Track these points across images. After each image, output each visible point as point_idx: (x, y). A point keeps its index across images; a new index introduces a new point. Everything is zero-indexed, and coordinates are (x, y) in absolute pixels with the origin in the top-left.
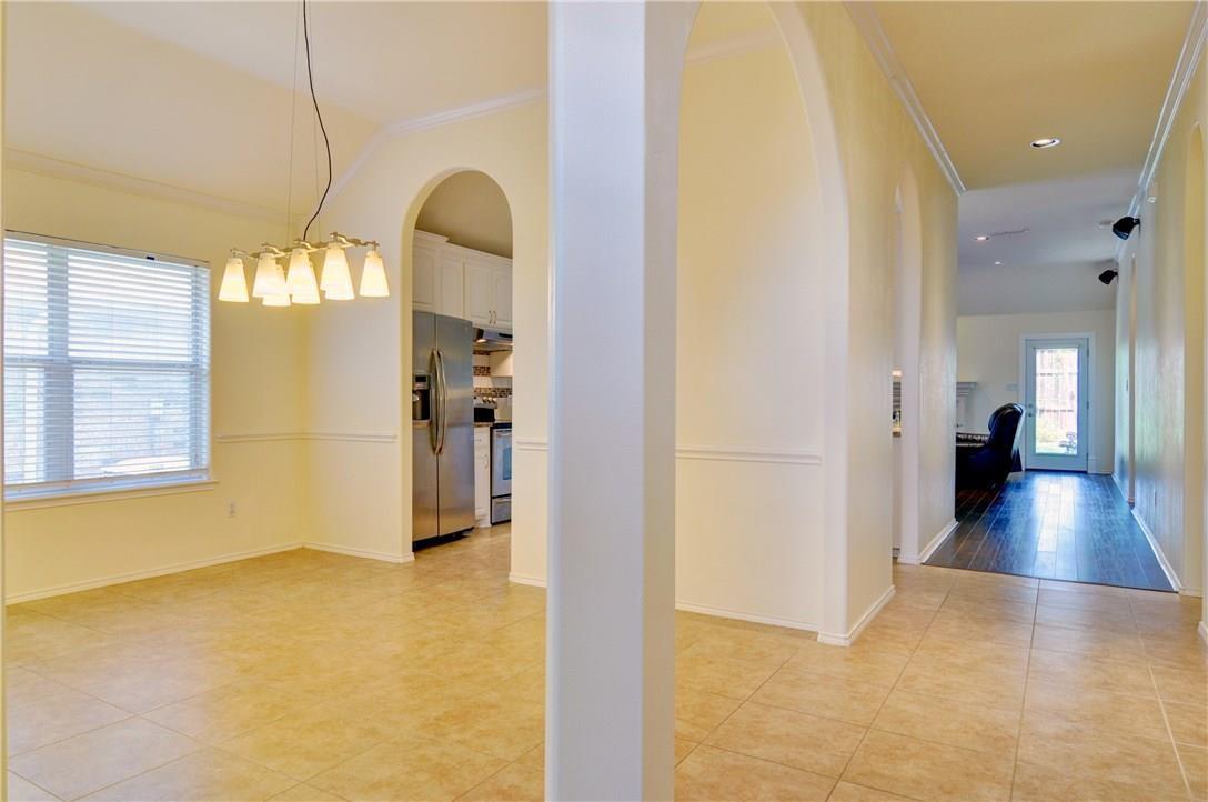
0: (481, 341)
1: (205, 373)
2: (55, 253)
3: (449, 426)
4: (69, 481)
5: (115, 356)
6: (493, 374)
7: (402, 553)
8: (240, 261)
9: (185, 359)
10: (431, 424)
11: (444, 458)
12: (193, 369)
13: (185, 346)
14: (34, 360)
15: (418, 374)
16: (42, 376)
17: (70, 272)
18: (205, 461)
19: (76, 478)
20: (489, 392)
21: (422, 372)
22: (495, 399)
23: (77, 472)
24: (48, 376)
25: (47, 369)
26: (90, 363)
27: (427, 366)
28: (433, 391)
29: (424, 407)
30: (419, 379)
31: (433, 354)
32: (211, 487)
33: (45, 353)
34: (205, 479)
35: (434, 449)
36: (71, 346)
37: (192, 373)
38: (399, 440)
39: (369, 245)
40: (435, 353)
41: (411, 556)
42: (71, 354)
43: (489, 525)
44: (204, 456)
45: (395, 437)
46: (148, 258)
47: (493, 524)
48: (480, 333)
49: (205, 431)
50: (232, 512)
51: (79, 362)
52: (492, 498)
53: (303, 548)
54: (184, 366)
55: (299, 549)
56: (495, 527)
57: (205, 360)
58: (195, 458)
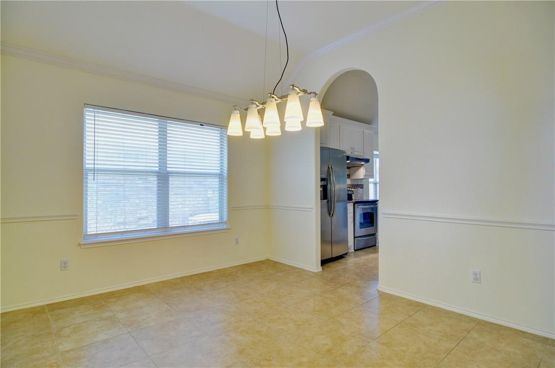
0: (348, 162)
1: (225, 178)
2: (162, 123)
3: (337, 201)
4: (167, 228)
5: (186, 170)
6: (351, 178)
7: (316, 267)
8: (238, 112)
9: (217, 171)
10: (328, 202)
11: (334, 218)
12: (220, 176)
13: (217, 165)
14: (152, 172)
15: (322, 177)
16: (156, 179)
17: (168, 132)
18: (225, 219)
19: (170, 226)
20: (349, 186)
21: (324, 176)
22: (353, 189)
23: (170, 223)
24: (158, 180)
25: (158, 176)
26: (176, 173)
27: (326, 174)
28: (329, 186)
29: (325, 194)
30: (322, 180)
31: (329, 167)
32: (228, 231)
33: (158, 169)
34: (225, 227)
35: (330, 214)
36: (168, 166)
37: (220, 178)
38: (314, 210)
39: (312, 94)
40: (330, 166)
41: (320, 268)
42: (168, 169)
43: (354, 251)
44: (225, 216)
45: (312, 209)
46: (201, 125)
47: (355, 250)
48: (348, 158)
49: (225, 204)
50: (237, 242)
51: (172, 173)
52: (355, 237)
53: (268, 259)
54: (216, 175)
55: (266, 260)
56: (357, 252)
57: (225, 172)
58: (221, 217)
